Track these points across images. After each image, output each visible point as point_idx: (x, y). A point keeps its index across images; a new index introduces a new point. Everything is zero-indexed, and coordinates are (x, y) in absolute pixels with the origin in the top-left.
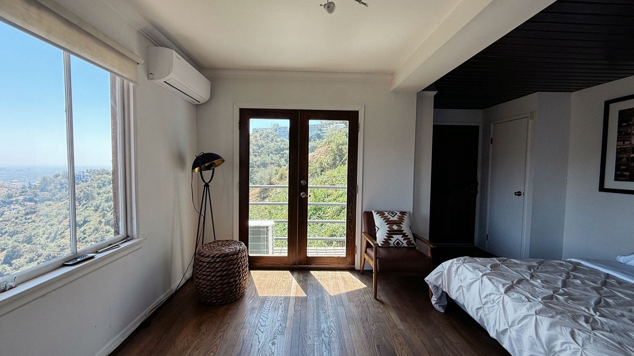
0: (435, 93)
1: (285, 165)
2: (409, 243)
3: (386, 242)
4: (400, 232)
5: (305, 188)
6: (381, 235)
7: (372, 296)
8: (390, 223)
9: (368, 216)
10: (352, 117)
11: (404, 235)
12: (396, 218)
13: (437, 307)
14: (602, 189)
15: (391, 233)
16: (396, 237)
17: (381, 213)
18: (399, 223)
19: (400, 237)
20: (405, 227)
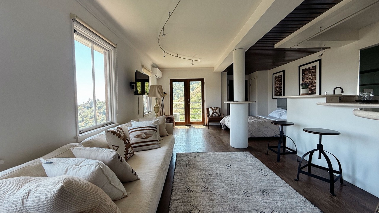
0: (227, 72)
1: (177, 99)
2: (218, 115)
3: (212, 115)
4: (216, 112)
5: (189, 102)
6: (211, 113)
7: (208, 128)
8: (213, 110)
9: (208, 109)
10: (202, 80)
11: (217, 113)
12: (215, 109)
13: (223, 128)
14: (273, 99)
15: (213, 113)
16: (214, 113)
17: (211, 108)
18: (215, 110)
19: (216, 113)
20: (217, 111)
